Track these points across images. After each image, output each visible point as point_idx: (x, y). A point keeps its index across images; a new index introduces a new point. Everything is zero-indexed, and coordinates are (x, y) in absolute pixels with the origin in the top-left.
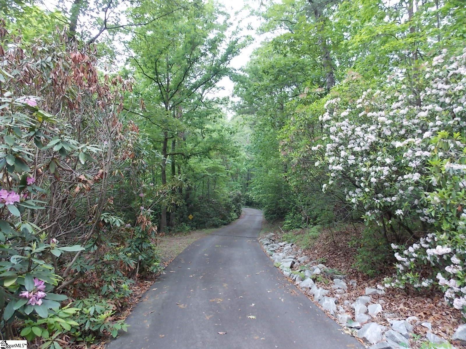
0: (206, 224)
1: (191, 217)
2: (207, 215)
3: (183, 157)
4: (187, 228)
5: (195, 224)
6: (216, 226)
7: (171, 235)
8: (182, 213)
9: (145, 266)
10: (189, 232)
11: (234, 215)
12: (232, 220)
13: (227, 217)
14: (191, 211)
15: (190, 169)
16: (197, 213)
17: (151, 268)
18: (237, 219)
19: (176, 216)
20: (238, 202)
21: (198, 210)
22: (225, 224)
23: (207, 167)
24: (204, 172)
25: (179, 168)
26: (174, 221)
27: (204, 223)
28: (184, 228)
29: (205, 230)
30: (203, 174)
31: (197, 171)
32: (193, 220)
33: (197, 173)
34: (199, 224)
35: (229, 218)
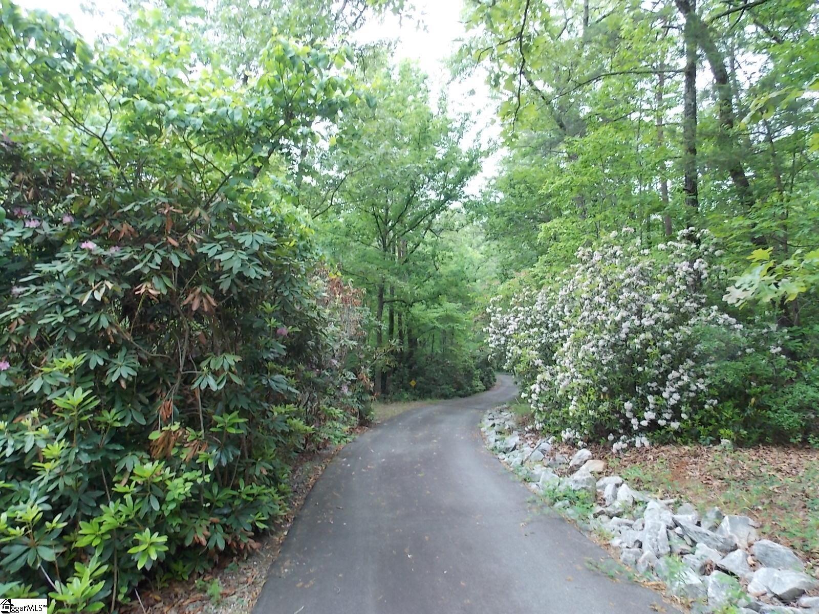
0: (433, 393)
1: (413, 383)
2: (435, 380)
3: (404, 304)
4: (406, 396)
5: (418, 392)
6: (445, 396)
7: (386, 403)
8: (402, 377)
9: (364, 416)
10: (408, 400)
11: (480, 385)
12: (475, 392)
13: (465, 385)
14: (414, 375)
15: (414, 319)
16: (421, 379)
17: (368, 417)
18: (484, 390)
19: (394, 381)
20: (488, 366)
21: (423, 375)
22: (461, 396)
23: (438, 315)
24: (432, 322)
25: (400, 315)
26: (391, 388)
27: (430, 392)
28: (402, 396)
29: (429, 400)
30: (432, 325)
31: (422, 321)
32: (415, 387)
33: (423, 324)
34: (423, 393)
35: (469, 388)
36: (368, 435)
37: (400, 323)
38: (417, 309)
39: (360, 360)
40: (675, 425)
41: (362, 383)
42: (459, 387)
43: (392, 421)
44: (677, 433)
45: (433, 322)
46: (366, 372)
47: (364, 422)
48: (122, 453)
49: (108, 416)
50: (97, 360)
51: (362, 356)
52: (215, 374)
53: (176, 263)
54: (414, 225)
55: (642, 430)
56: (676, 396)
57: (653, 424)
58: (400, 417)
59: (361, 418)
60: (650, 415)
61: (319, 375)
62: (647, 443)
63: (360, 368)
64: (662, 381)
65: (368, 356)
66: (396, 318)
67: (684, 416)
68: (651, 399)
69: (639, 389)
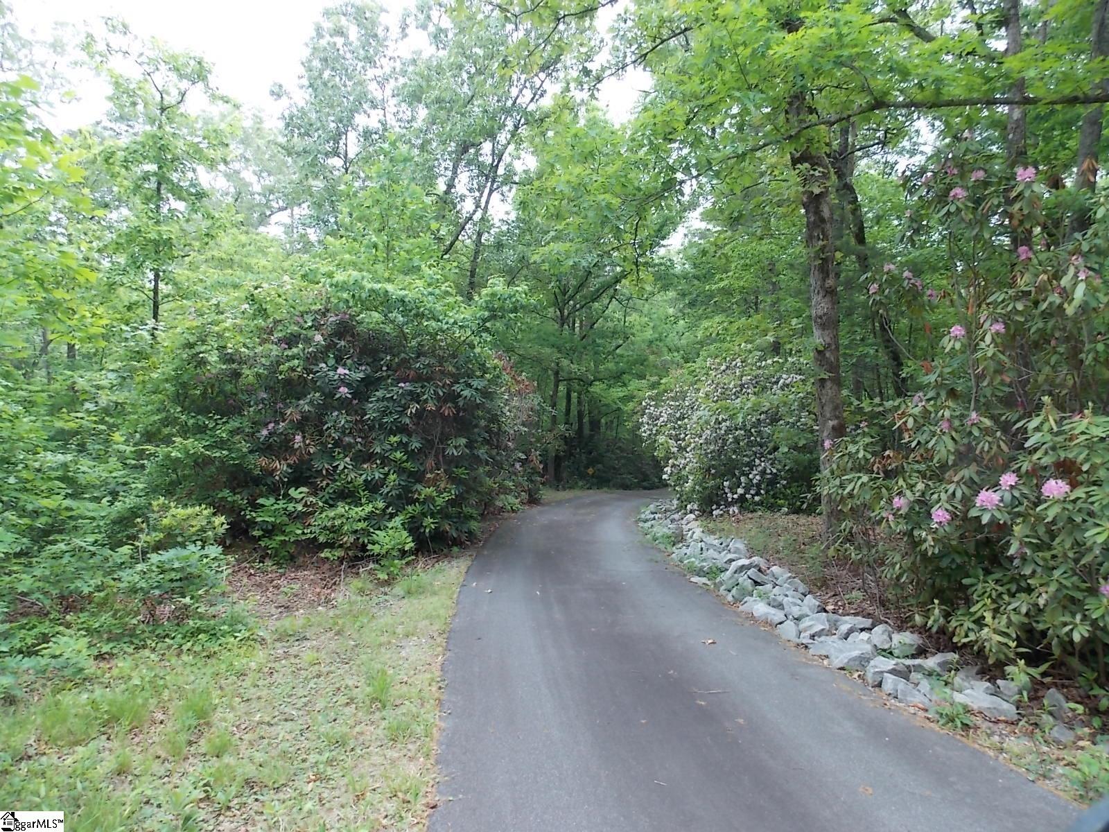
1: (590, 471)
2: (615, 469)
3: (582, 383)
4: (580, 483)
5: (595, 481)
6: (626, 487)
8: (578, 464)
9: (533, 494)
10: (582, 487)
14: (592, 462)
15: (594, 398)
16: (600, 466)
17: (537, 496)
19: (569, 467)
21: (603, 463)
22: (645, 488)
23: (621, 395)
25: (579, 394)
26: (565, 475)
27: (608, 481)
28: (577, 484)
29: (605, 489)
30: (615, 407)
31: (604, 401)
32: (593, 476)
33: (605, 405)
34: (601, 482)
35: (656, 480)
36: (536, 510)
37: (579, 402)
38: (597, 388)
39: (531, 443)
40: (757, 498)
41: (532, 465)
42: (645, 478)
43: (559, 503)
44: (757, 504)
45: (615, 403)
46: (535, 455)
47: (533, 500)
48: (415, 483)
49: (408, 465)
50: (405, 440)
51: (533, 440)
52: (456, 447)
53: (441, 394)
54: (596, 297)
55: (734, 502)
56: (758, 477)
57: (742, 497)
58: (569, 501)
59: (530, 495)
60: (740, 491)
61: (498, 454)
62: (737, 511)
63: (530, 451)
64: (751, 466)
65: (538, 440)
66: (574, 395)
67: (762, 492)
68: (743, 479)
69: (737, 472)
